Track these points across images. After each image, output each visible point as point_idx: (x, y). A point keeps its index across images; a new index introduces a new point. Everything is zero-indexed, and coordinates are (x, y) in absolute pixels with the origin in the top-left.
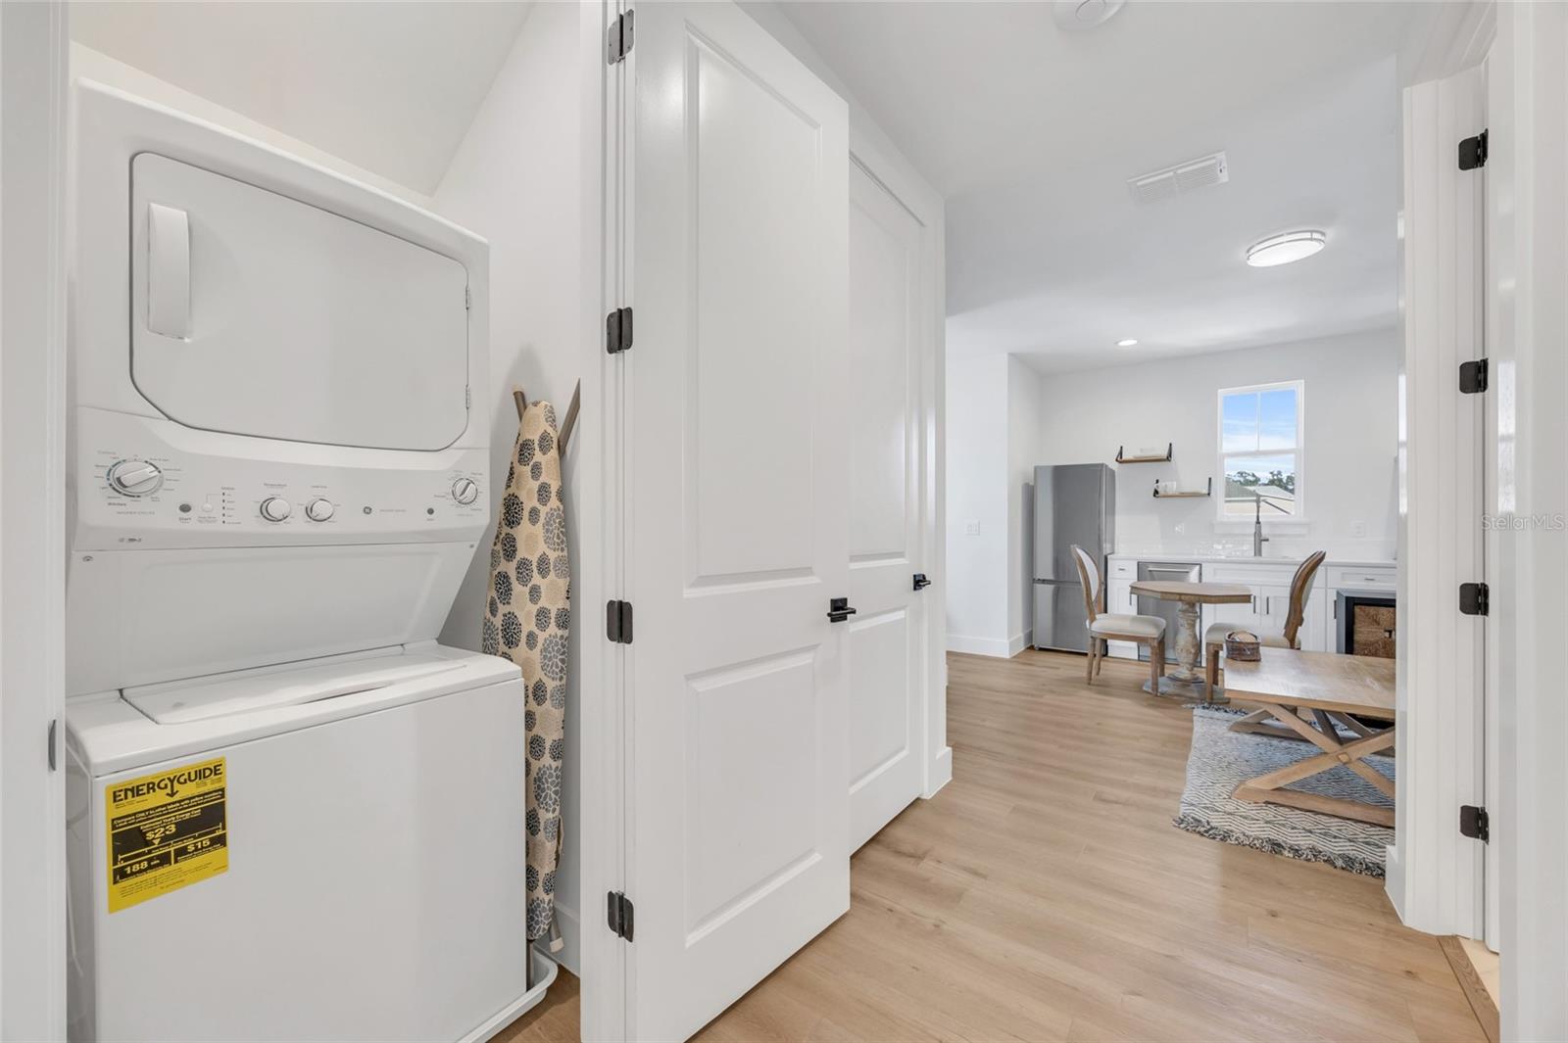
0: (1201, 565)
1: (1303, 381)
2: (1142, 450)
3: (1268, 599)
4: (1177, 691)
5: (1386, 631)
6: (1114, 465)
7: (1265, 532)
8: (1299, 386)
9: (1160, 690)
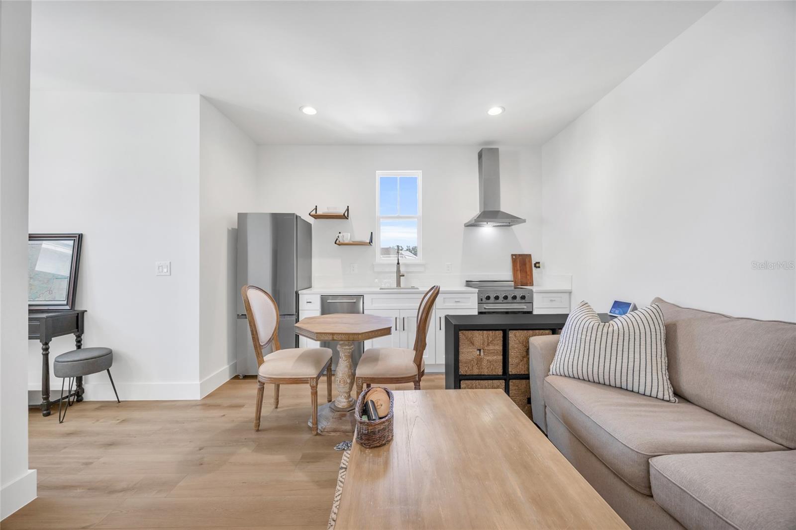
0: (363, 296)
1: (421, 171)
2: (328, 208)
3: (404, 318)
4: (334, 426)
5: (478, 350)
6: (311, 220)
7: (402, 269)
8: (418, 174)
9: (319, 427)
